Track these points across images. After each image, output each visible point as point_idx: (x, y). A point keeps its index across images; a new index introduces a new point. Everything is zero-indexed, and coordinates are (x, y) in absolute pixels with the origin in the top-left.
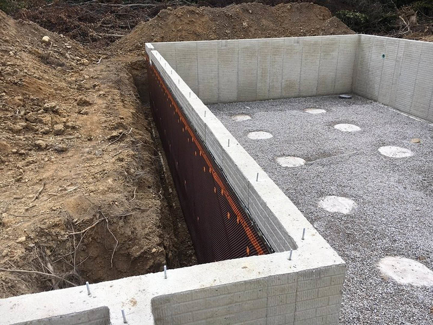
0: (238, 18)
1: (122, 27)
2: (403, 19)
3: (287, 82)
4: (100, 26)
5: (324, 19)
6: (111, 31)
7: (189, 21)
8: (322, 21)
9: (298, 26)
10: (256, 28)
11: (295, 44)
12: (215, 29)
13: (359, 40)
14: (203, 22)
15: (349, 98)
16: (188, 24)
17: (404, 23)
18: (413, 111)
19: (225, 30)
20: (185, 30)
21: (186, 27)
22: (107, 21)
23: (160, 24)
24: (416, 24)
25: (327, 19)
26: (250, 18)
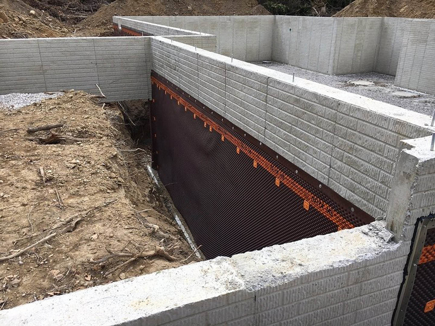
0: (184, 3)
1: (86, 11)
2: (315, 9)
3: (223, 51)
4: (67, 9)
5: (252, 7)
6: (77, 13)
7: (145, 4)
8: (251, 8)
9: (232, 11)
10: (199, 11)
11: (228, 21)
12: (166, 11)
13: (275, 19)
14: (156, 5)
15: (269, 63)
16: (144, 6)
17: (316, 13)
18: (310, 67)
19: (174, 12)
20: (141, 11)
21: (142, 8)
22: (73, 5)
23: (121, 6)
24: (325, 13)
25: (254, 7)
26: (193, 4)
